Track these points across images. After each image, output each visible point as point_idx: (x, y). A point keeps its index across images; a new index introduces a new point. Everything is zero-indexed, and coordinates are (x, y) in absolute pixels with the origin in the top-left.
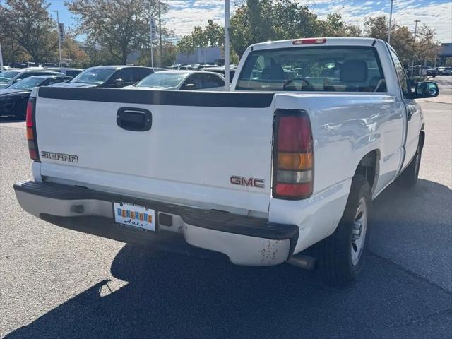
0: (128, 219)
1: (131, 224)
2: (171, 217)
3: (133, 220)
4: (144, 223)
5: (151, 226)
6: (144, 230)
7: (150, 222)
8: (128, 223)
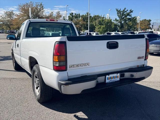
0: (110, 80)
1: (111, 81)
2: (124, 74)
3: (112, 80)
4: (116, 79)
5: (118, 79)
6: (116, 81)
7: (118, 78)
8: (110, 81)
